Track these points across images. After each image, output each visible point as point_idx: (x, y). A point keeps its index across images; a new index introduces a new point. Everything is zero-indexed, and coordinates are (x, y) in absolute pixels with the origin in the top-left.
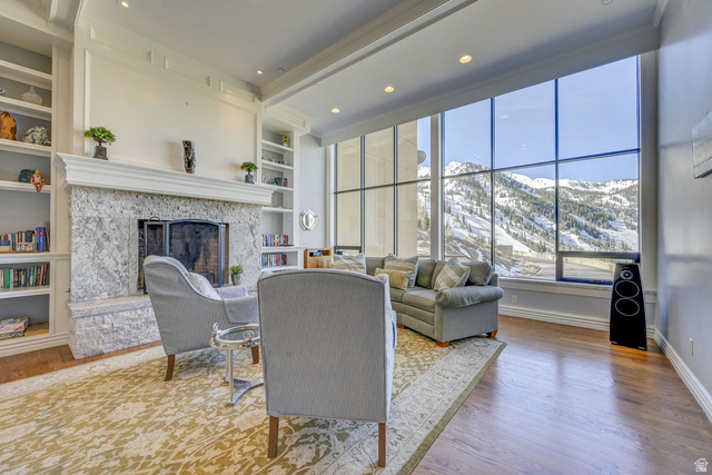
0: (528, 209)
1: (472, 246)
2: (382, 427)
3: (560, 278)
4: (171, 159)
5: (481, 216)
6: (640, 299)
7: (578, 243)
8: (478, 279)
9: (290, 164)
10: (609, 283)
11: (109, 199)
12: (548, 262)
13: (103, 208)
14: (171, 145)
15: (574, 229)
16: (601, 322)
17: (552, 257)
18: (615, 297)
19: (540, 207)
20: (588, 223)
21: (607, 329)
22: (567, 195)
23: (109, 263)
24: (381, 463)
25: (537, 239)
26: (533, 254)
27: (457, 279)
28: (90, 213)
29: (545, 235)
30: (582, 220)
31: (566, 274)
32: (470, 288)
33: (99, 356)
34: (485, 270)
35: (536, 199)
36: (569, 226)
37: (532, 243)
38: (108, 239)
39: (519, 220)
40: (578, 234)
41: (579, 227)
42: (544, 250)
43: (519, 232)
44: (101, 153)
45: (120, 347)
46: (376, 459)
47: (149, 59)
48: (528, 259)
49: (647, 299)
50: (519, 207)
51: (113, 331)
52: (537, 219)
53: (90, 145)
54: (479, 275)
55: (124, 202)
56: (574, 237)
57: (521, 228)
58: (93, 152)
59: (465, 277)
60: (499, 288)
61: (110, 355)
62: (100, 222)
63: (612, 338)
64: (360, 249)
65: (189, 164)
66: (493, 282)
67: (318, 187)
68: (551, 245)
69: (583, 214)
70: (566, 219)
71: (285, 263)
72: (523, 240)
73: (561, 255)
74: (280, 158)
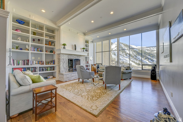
0: (135, 54)
1: (122, 64)
2: (120, 85)
3: (142, 69)
4: (73, 48)
5: (123, 56)
6: (155, 72)
7: (148, 63)
8: (128, 69)
9: (89, 47)
10: (150, 70)
11: (65, 55)
12: (140, 68)
13: (64, 57)
14: (72, 45)
15: (147, 59)
16: (149, 77)
17: (141, 66)
18: (151, 72)
19: (138, 53)
20: (151, 58)
21: (150, 78)
22: (145, 51)
23: (65, 66)
24: (120, 89)
25: (138, 62)
26: (137, 66)
27: (125, 69)
28: (63, 58)
29: (140, 61)
30: (149, 57)
31: (143, 69)
32: (127, 70)
33: (66, 81)
34: (129, 67)
35: (137, 52)
36: (146, 59)
37: (137, 63)
38: (65, 62)
39: (133, 57)
40: (148, 60)
41: (149, 59)
42: (140, 65)
43: (133, 60)
44: (64, 48)
45: (69, 80)
46: (119, 89)
47: (70, 31)
48: (136, 67)
49: (157, 72)
50: (133, 54)
51: (68, 77)
52: (138, 57)
53: (63, 46)
54: (128, 68)
55: (67, 56)
56: (147, 61)
57: (133, 59)
58: (63, 48)
59: (126, 69)
60: (132, 71)
61: (68, 81)
62: (64, 59)
63: (151, 79)
64: (102, 64)
65: (75, 49)
66: (131, 70)
67: (93, 52)
68: (141, 63)
69: (149, 55)
70: (145, 57)
71: (87, 67)
72: (134, 62)
73: (142, 65)
74: (86, 46)
